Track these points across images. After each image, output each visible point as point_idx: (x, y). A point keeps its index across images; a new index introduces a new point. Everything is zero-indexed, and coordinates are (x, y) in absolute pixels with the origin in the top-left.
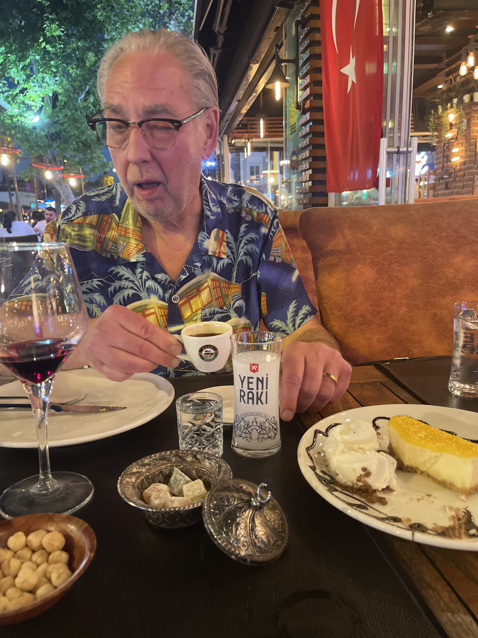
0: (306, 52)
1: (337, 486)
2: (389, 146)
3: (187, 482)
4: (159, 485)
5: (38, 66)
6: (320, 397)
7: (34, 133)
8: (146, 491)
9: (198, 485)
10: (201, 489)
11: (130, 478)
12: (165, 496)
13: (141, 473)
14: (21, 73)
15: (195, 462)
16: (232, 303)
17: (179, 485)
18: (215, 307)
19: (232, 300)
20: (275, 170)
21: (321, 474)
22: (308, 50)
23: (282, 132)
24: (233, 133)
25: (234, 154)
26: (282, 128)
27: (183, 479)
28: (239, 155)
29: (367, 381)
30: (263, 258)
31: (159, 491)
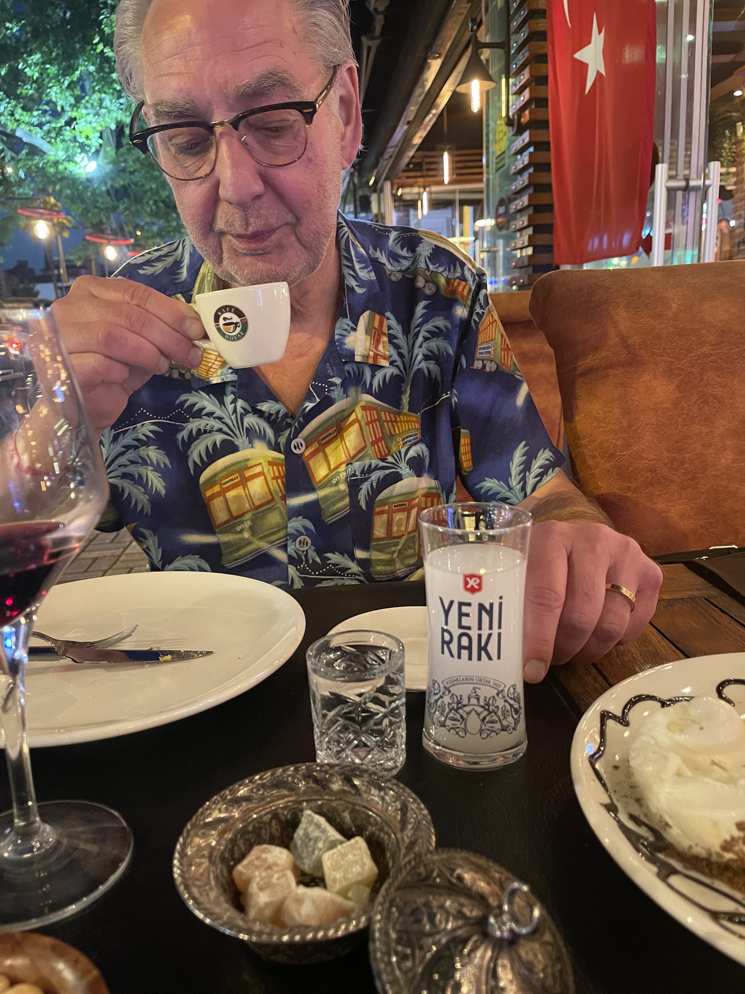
0: (523, 30)
1: (672, 857)
2: (671, 178)
3: (333, 845)
4: (270, 852)
5: (93, 82)
6: (601, 633)
7: (90, 189)
8: (240, 867)
9: (358, 852)
10: (364, 864)
11: (204, 836)
12: (283, 880)
13: (231, 821)
14: (67, 94)
15: (349, 793)
16: (403, 451)
17: (314, 850)
18: (371, 459)
19: (404, 444)
20: (466, 236)
21: (631, 825)
22: (527, 25)
23: (482, 173)
24: (400, 178)
25: (401, 214)
26: (481, 167)
27: (324, 838)
28: (408, 216)
29: (677, 595)
30: (462, 365)
31: (269, 868)
